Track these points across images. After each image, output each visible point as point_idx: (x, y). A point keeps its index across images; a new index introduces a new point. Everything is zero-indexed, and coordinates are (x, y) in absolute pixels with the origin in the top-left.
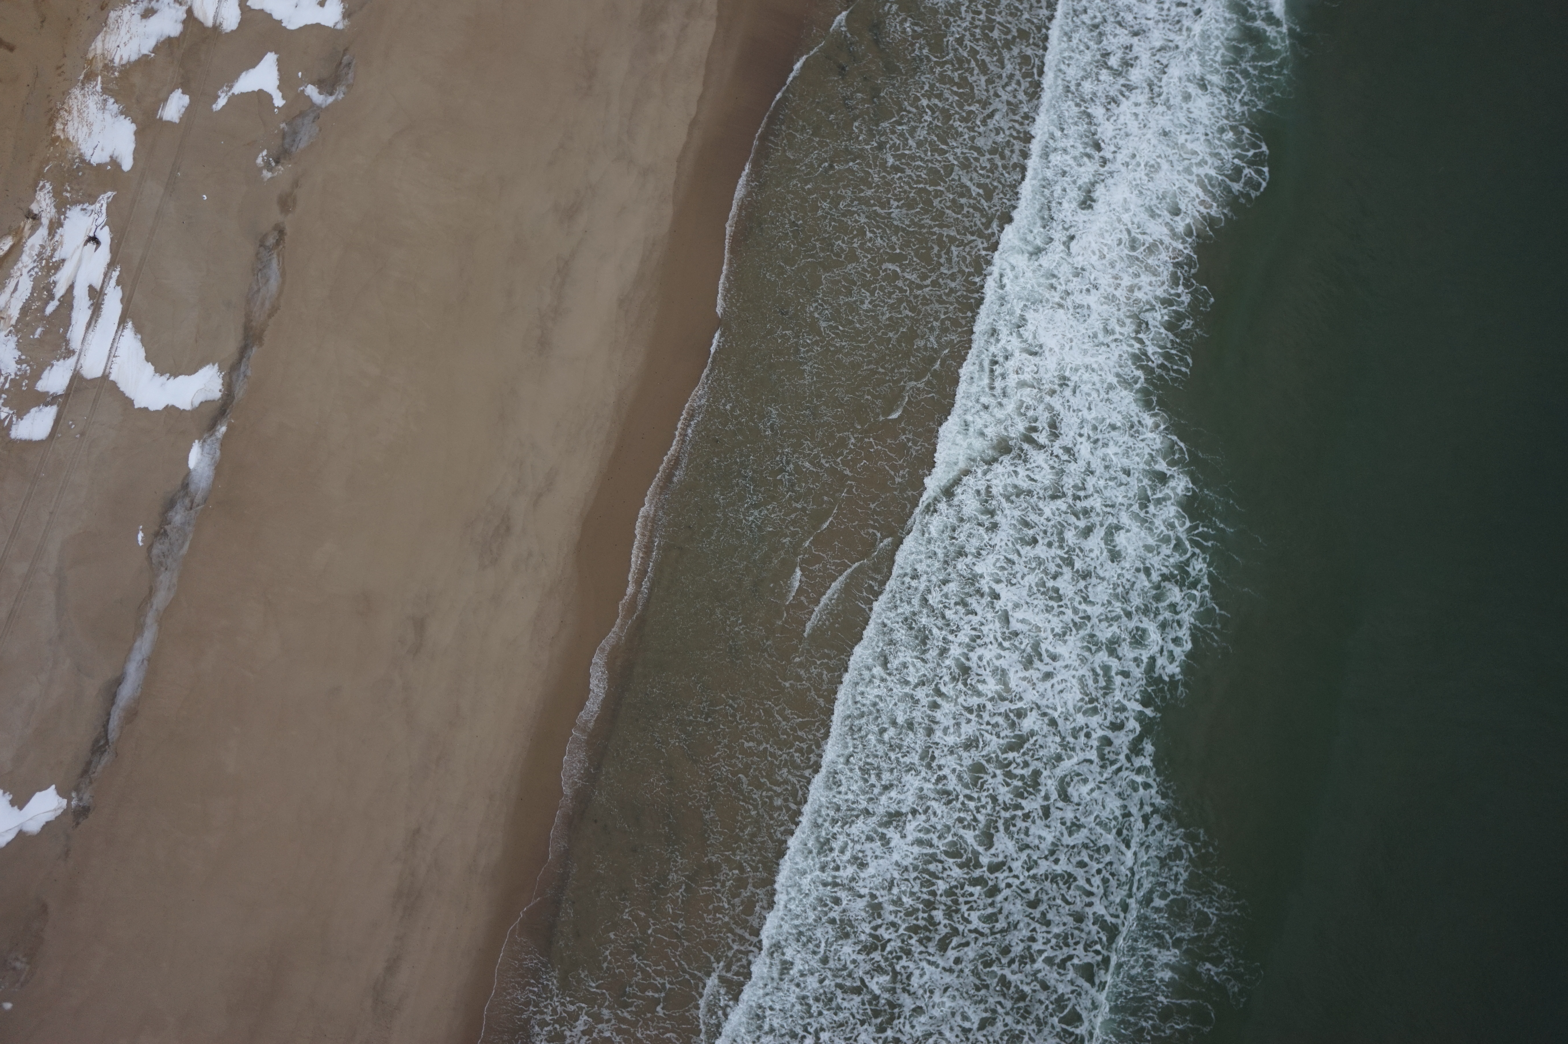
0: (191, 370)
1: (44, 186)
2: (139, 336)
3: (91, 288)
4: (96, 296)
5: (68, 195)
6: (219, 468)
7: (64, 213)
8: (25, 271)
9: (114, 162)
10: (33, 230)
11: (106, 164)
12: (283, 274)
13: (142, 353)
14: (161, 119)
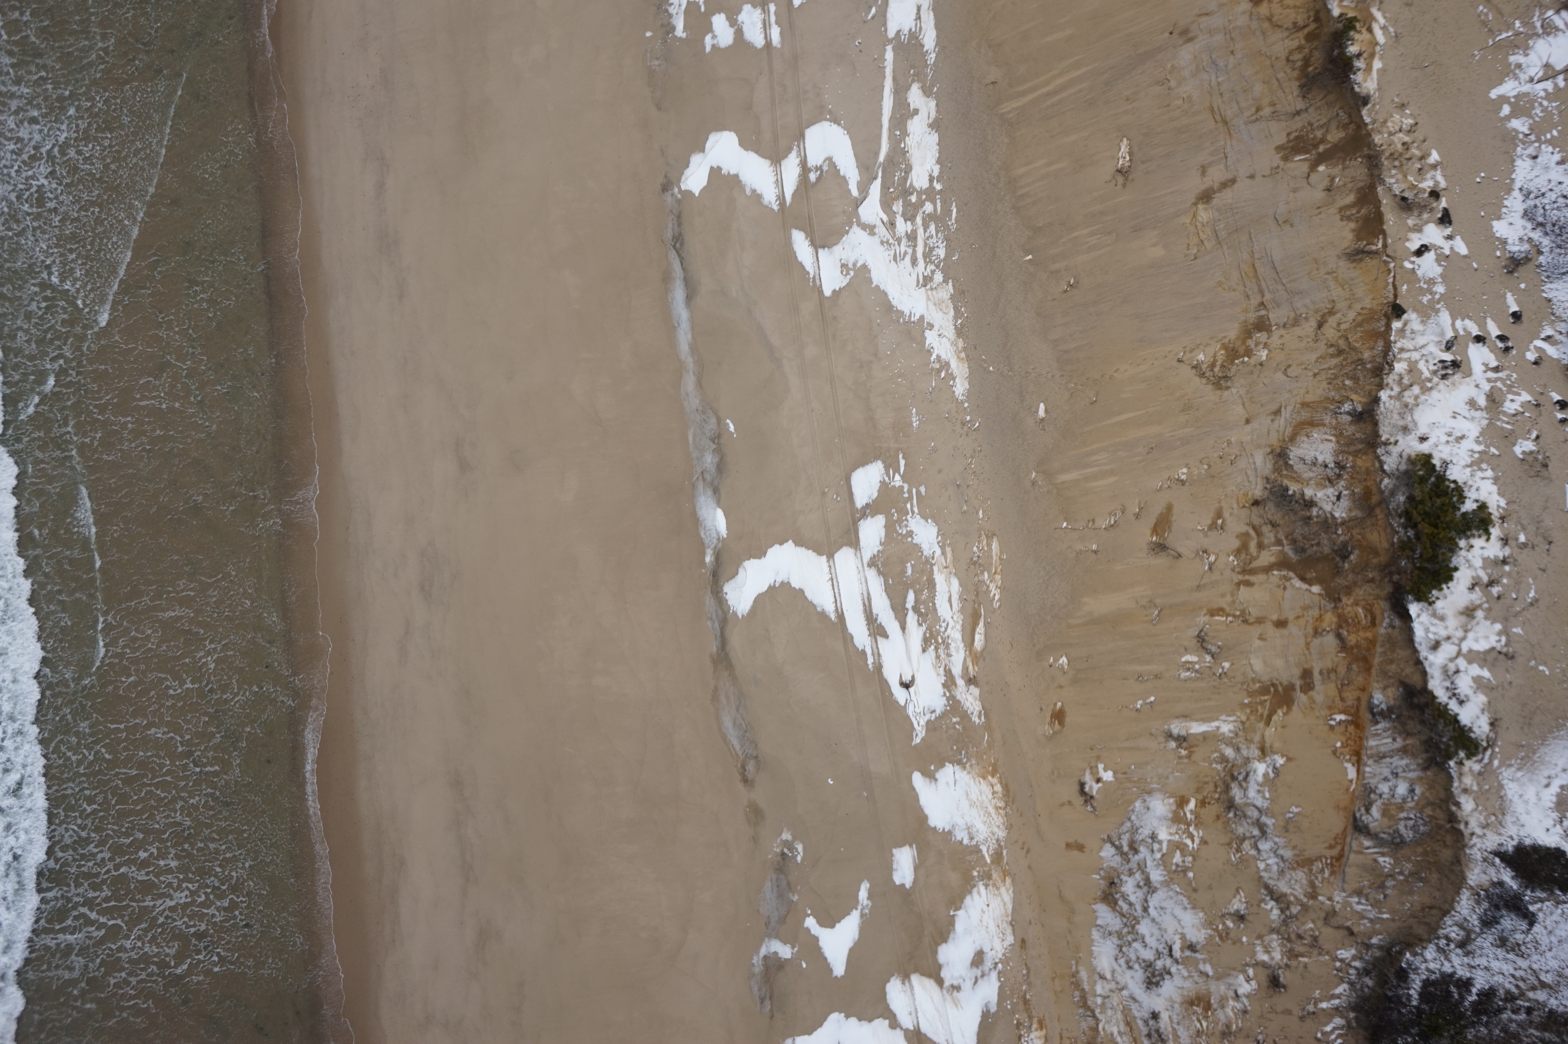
0: (759, 600)
1: (980, 717)
2: (819, 609)
3: (886, 636)
4: (877, 630)
5: (954, 720)
6: (696, 521)
7: (948, 699)
8: (951, 623)
9: (930, 776)
10: (965, 668)
11: (936, 770)
12: (724, 738)
13: (809, 595)
14: (911, 846)
